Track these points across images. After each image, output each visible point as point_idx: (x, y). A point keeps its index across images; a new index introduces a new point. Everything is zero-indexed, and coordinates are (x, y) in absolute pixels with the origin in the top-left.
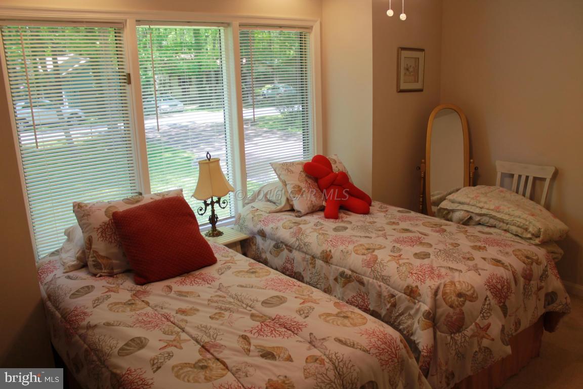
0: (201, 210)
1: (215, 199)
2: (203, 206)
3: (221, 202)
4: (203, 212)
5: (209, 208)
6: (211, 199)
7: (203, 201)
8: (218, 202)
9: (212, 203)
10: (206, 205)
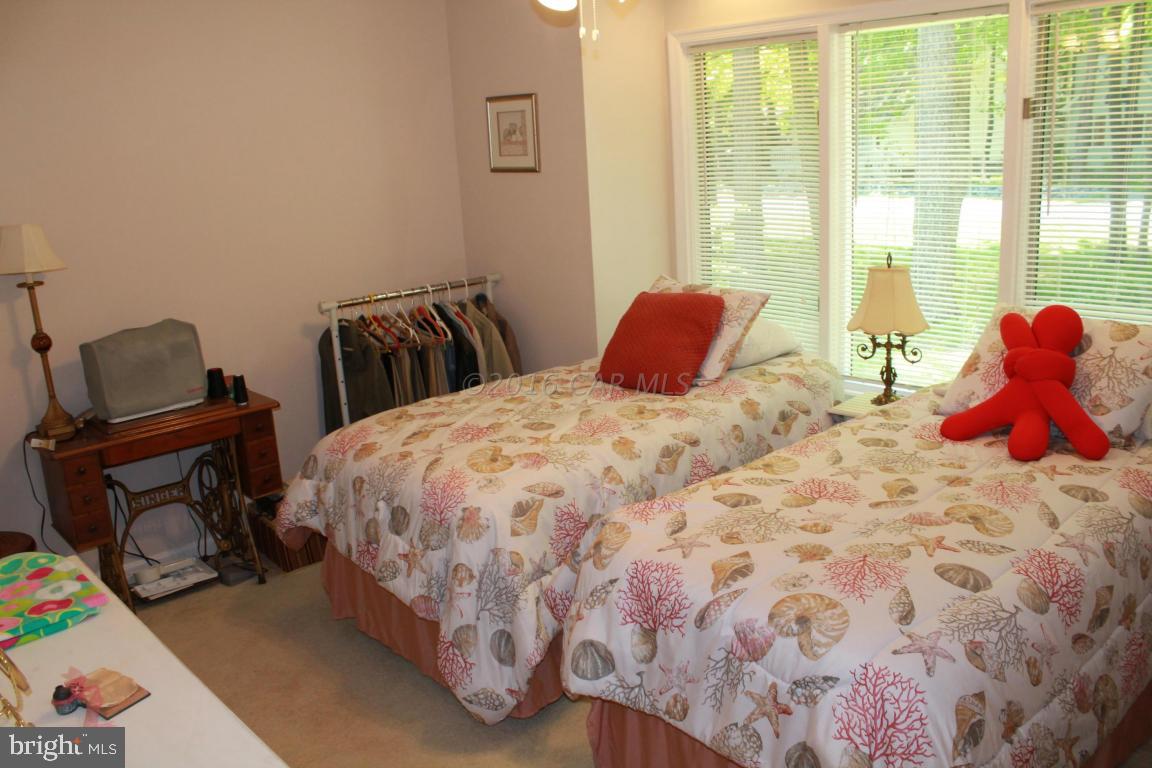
0: (864, 349)
1: (896, 340)
2: (870, 345)
3: (908, 349)
4: (867, 354)
5: (882, 352)
6: (886, 336)
7: (870, 336)
8: (901, 347)
9: (889, 346)
10: (876, 345)
